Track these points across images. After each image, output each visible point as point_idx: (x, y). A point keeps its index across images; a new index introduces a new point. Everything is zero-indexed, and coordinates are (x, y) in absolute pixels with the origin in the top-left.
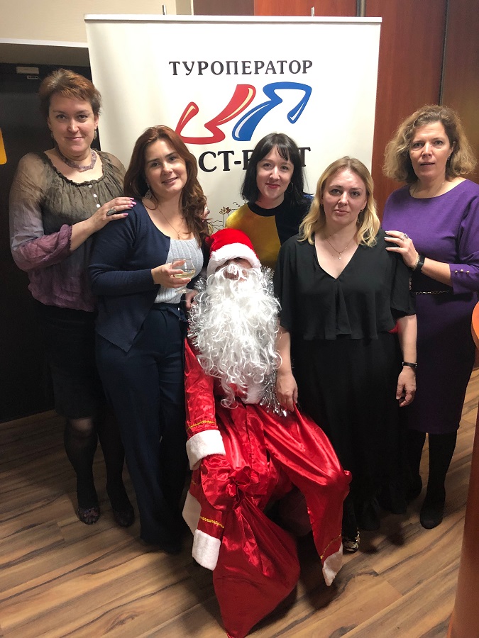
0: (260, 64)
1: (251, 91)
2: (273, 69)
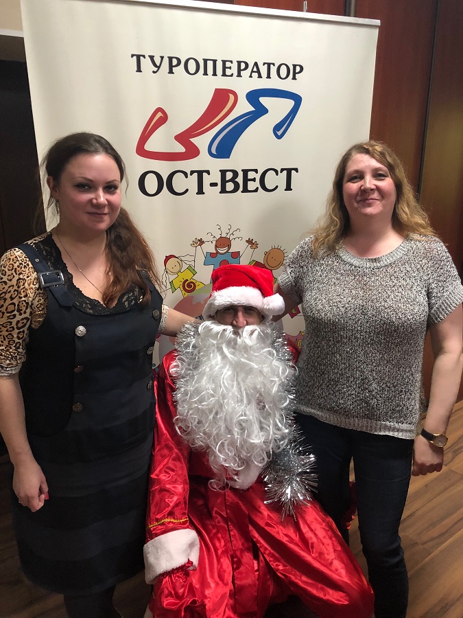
0: (243, 66)
1: (232, 97)
2: (258, 72)
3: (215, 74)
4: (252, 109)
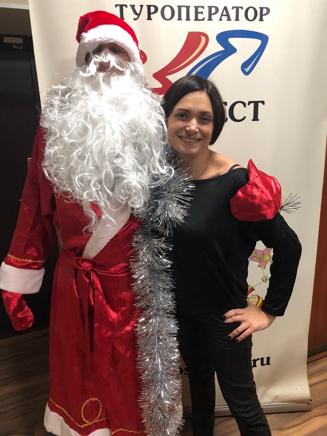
0: (213, 10)
1: (203, 39)
2: (228, 15)
3: (188, 19)
4: (222, 49)
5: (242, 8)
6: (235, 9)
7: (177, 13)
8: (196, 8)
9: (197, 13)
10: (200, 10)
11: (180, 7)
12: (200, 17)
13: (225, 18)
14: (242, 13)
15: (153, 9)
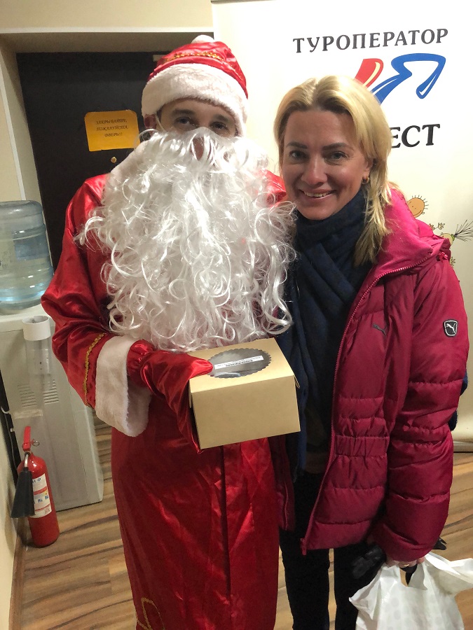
0: (389, 36)
1: (378, 65)
2: (404, 40)
3: (363, 46)
4: (397, 74)
5: (418, 31)
6: (411, 33)
7: (353, 42)
8: (372, 35)
9: (372, 40)
10: (375, 37)
11: (355, 36)
12: (375, 43)
13: (401, 43)
14: (418, 36)
15: (328, 40)
